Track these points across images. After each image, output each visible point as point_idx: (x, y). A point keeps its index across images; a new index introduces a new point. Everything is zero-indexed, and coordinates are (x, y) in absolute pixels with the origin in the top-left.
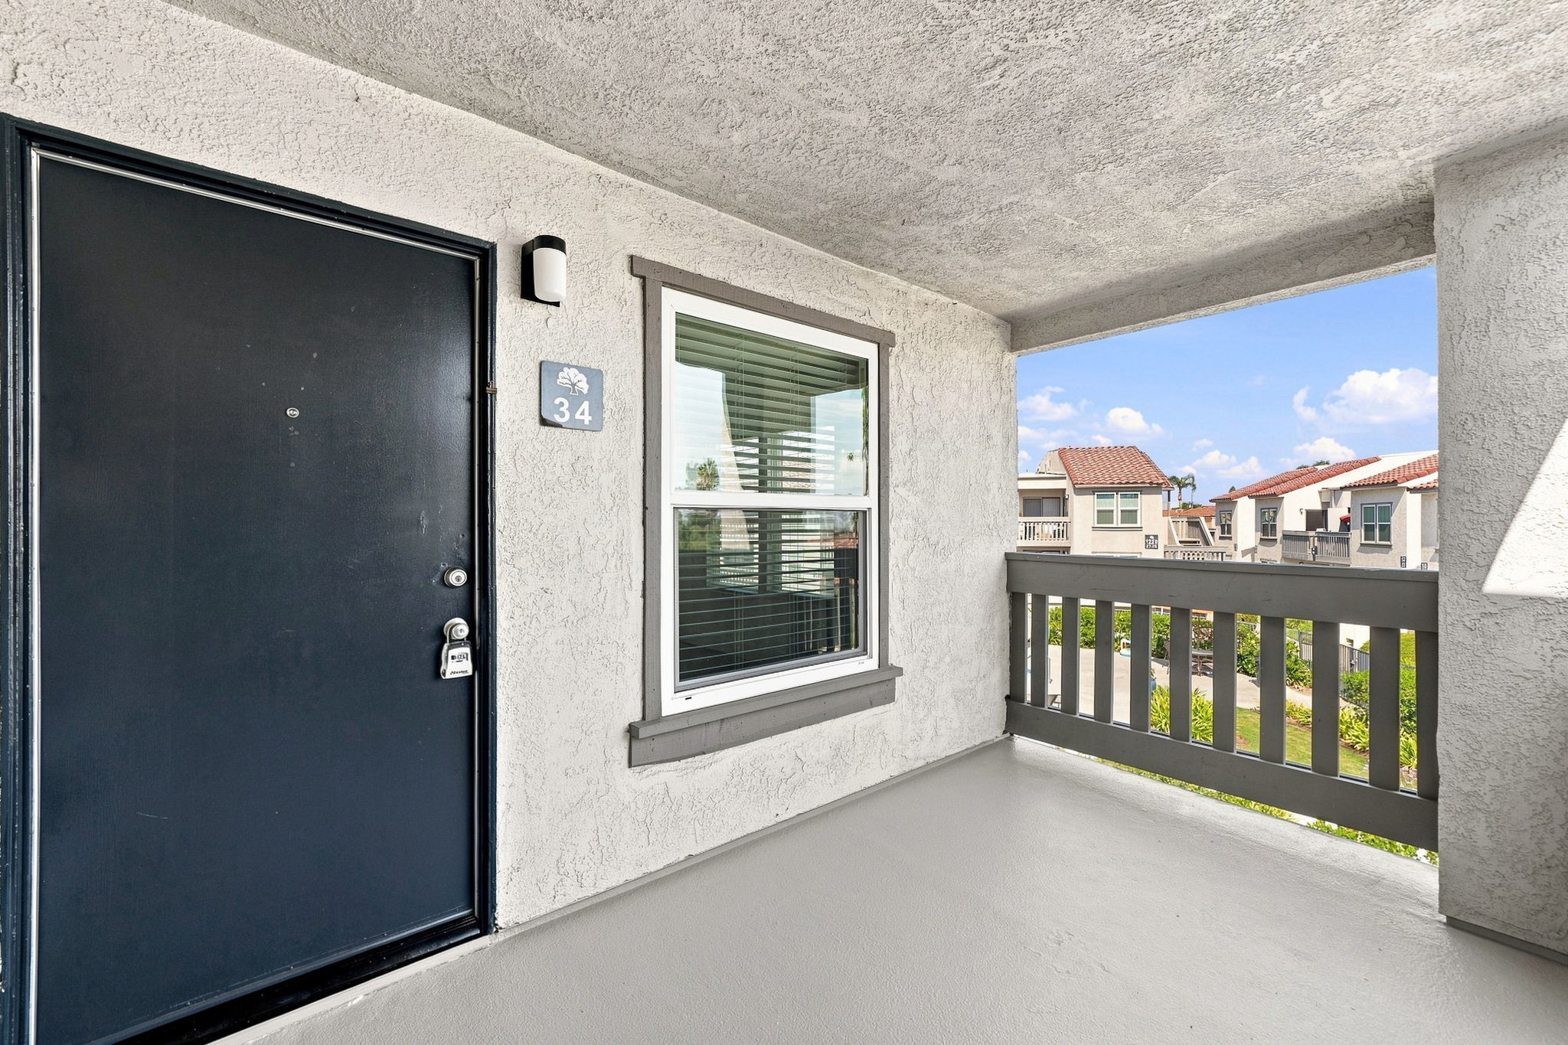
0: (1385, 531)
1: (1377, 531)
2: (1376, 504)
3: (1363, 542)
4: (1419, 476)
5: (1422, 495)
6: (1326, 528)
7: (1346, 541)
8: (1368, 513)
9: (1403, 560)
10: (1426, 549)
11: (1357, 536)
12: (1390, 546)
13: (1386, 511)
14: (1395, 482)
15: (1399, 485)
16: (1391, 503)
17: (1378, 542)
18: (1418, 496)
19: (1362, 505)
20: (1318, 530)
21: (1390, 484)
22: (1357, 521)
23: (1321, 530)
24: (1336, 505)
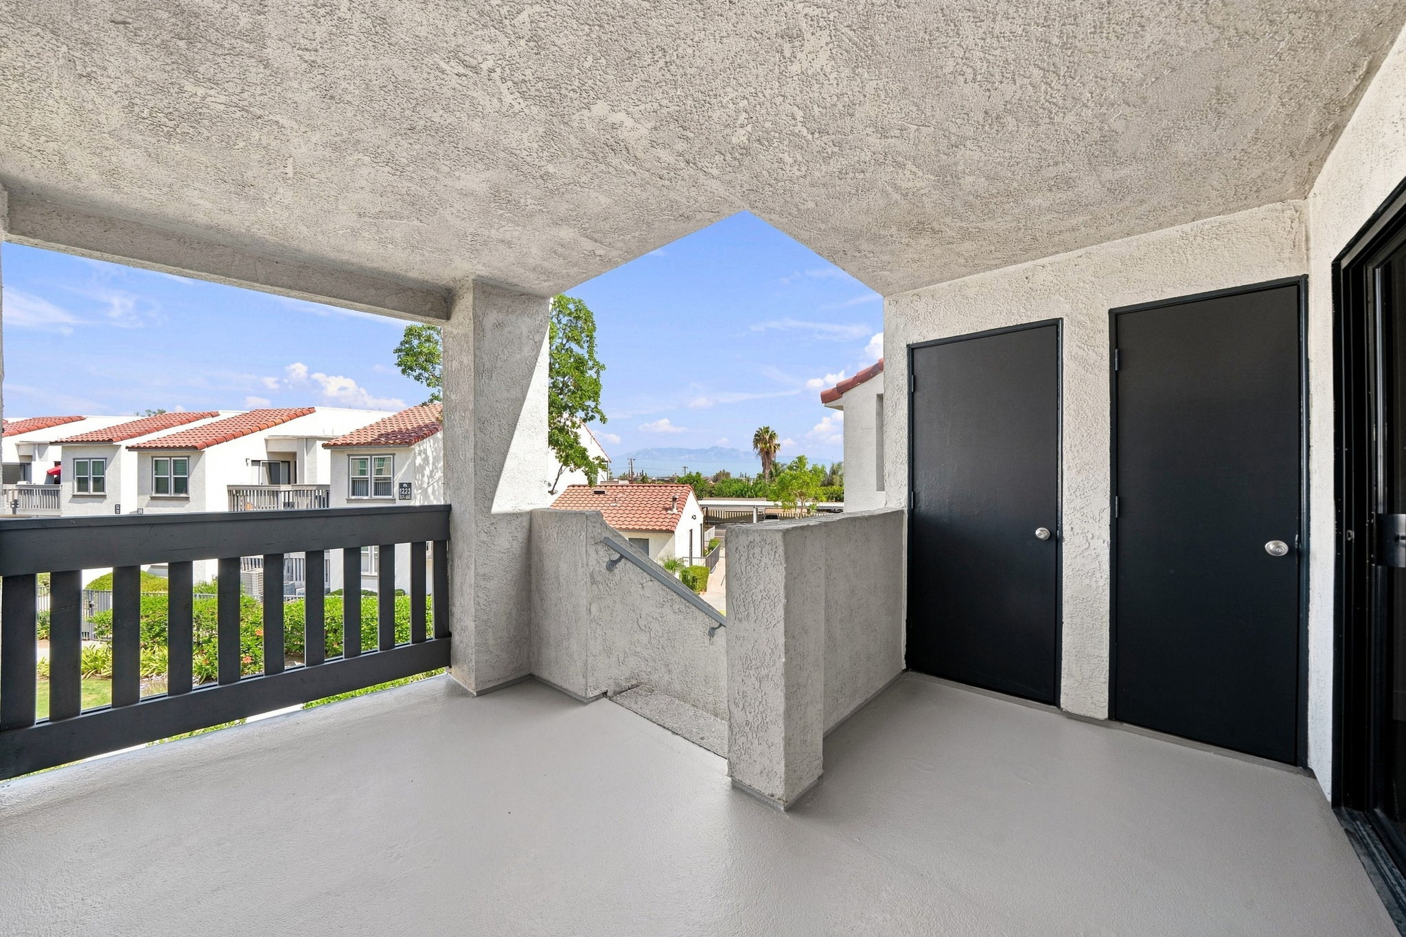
0: (100, 484)
1: (91, 484)
2: (90, 459)
3: (76, 493)
4: (132, 437)
5: (138, 453)
6: (30, 481)
7: (56, 493)
8: (81, 466)
9: (118, 508)
10: (142, 497)
11: (68, 487)
12: (105, 496)
13: (100, 466)
14: (110, 440)
15: (114, 444)
16: (106, 459)
17: (92, 493)
18: (135, 454)
19: (74, 459)
20: (19, 483)
21: (107, 442)
22: (68, 474)
23: (24, 483)
24: (40, 457)
